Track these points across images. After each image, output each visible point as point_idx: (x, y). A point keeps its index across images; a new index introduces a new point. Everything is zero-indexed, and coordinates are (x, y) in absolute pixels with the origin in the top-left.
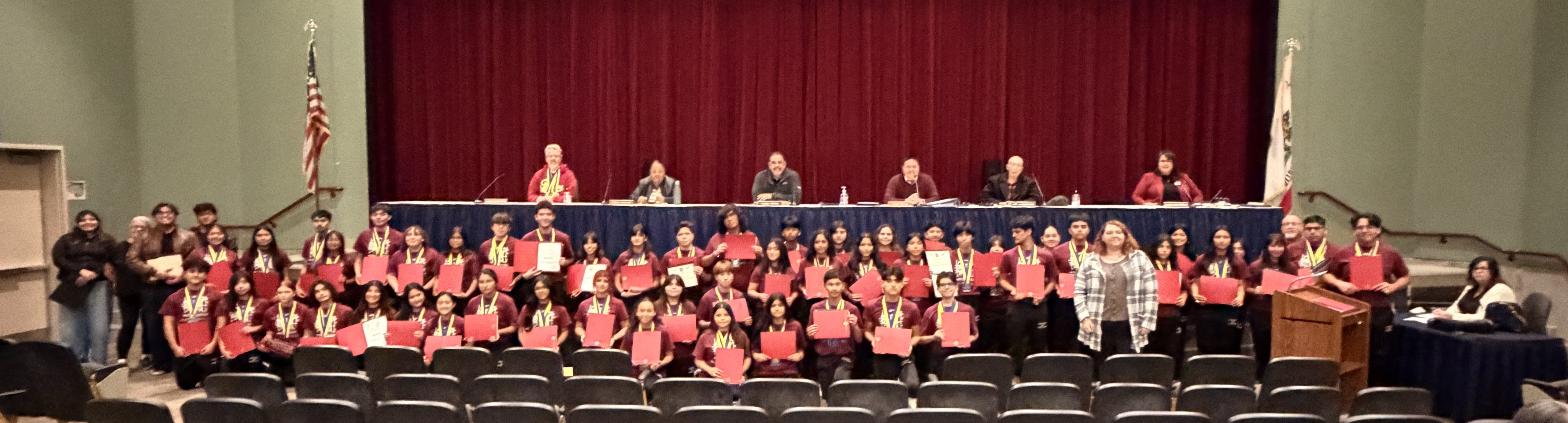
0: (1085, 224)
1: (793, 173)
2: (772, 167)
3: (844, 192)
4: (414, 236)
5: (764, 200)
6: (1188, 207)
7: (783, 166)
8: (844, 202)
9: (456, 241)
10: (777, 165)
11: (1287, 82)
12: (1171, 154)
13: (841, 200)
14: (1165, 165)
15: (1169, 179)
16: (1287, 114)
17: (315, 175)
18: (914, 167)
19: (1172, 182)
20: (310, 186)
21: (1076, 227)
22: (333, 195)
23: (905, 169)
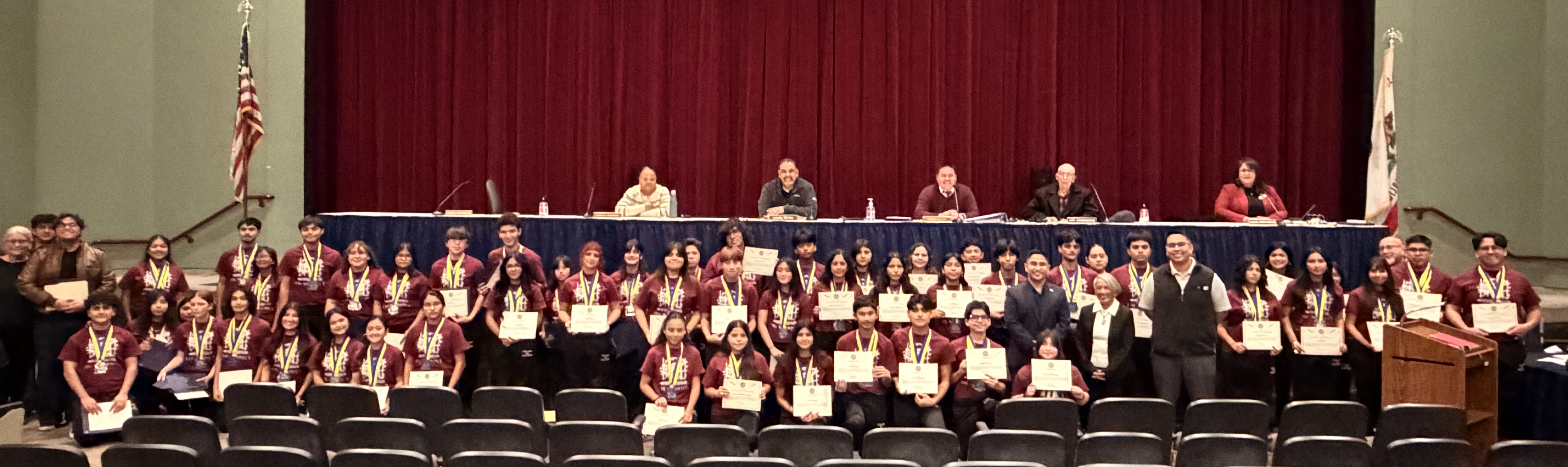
0: (1146, 243)
1: (807, 184)
2: (782, 176)
3: (871, 204)
4: (358, 254)
5: (776, 214)
6: (1276, 225)
7: (795, 175)
8: (871, 217)
9: (403, 259)
10: (788, 174)
11: (1388, 79)
12: (1253, 162)
13: (867, 214)
14: (1247, 175)
15: (1253, 191)
16: (1390, 116)
17: (244, 180)
18: (950, 175)
19: (1257, 195)
20: (238, 195)
21: (1136, 247)
22: (262, 205)
23: (940, 178)
